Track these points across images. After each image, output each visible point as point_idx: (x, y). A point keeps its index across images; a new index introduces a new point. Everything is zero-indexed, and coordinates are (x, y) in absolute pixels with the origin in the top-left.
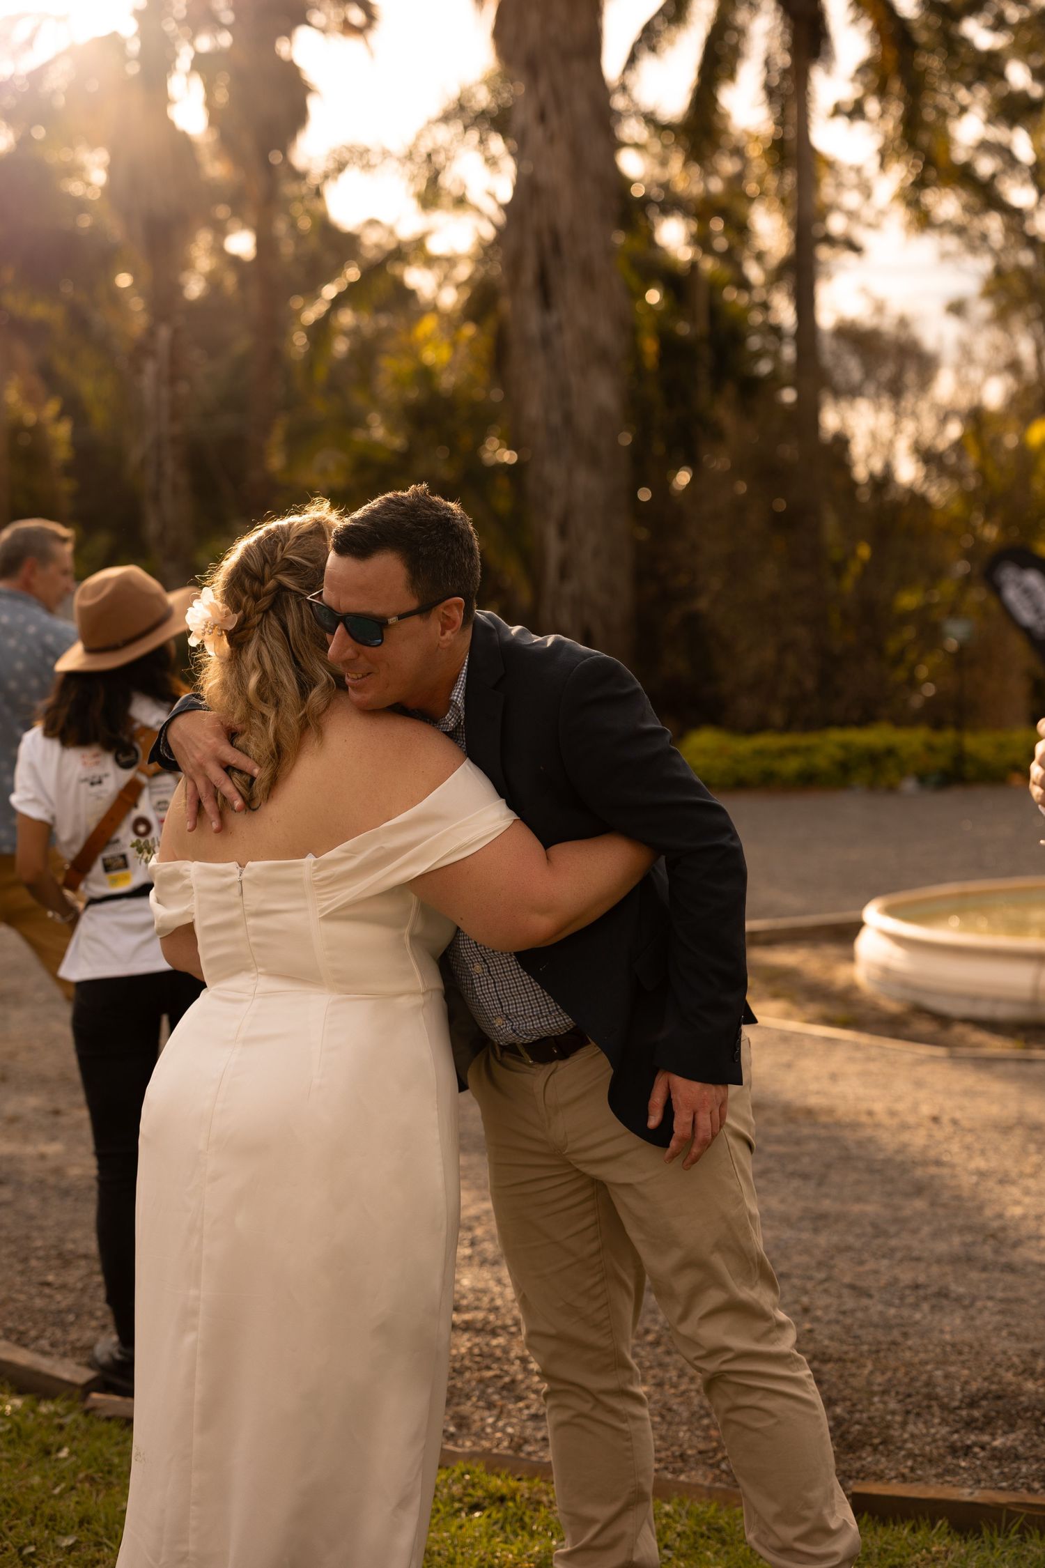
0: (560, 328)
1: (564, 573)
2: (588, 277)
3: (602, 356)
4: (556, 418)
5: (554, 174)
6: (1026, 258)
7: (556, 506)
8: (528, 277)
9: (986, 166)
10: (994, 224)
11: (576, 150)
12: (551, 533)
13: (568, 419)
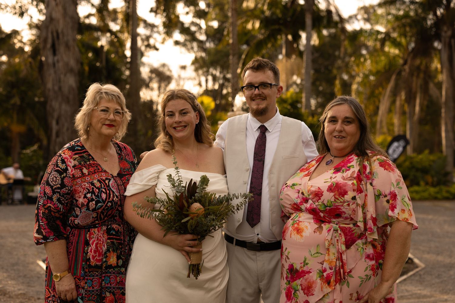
0: (58, 61)
1: (57, 135)
2: (67, 46)
3: (71, 71)
4: (56, 88)
5: (57, 14)
6: (203, 55)
7: (56, 115)
8: (49, 45)
9: (193, 29)
10: (195, 45)
11: (65, 9)
12: (54, 123)
13: (60, 88)
